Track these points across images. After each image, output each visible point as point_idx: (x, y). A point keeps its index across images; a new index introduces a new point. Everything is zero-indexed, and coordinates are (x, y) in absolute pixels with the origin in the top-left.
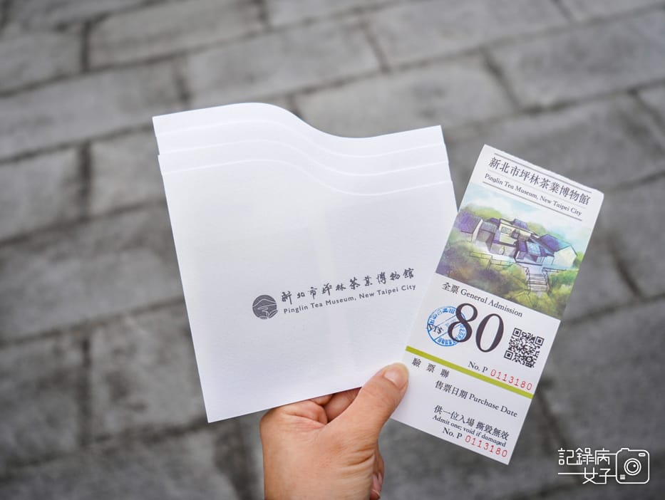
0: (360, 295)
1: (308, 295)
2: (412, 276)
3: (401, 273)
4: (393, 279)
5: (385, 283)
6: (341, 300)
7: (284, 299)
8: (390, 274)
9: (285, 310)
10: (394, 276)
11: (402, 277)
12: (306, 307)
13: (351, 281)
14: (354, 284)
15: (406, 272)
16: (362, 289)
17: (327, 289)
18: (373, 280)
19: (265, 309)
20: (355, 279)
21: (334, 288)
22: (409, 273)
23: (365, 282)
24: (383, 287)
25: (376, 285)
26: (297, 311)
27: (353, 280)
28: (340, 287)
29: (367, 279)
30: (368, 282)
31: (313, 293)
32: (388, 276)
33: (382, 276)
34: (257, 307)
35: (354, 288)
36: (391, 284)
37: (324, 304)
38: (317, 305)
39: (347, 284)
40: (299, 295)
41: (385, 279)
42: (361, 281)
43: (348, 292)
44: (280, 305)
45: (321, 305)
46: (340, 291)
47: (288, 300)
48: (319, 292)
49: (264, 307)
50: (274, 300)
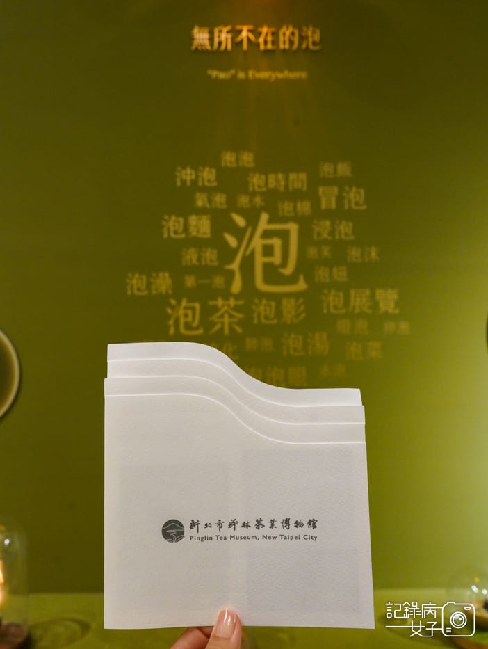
0: (263, 536)
1: (215, 526)
2: (316, 527)
3: (305, 522)
4: (296, 526)
5: (288, 529)
6: (245, 538)
7: (192, 527)
8: (295, 521)
9: (191, 538)
10: (298, 524)
11: (306, 526)
12: (211, 538)
13: (257, 521)
14: (259, 524)
15: (310, 522)
16: (266, 530)
17: (233, 524)
18: (278, 524)
19: (172, 532)
20: (261, 520)
21: (240, 524)
22: (312, 524)
23: (270, 524)
24: (286, 532)
25: (279, 529)
26: (202, 540)
27: (259, 520)
28: (245, 525)
29: (272, 521)
30: (272, 525)
31: (220, 525)
32: (292, 523)
33: (287, 521)
34: (167, 529)
35: (259, 529)
36: (294, 531)
37: (228, 538)
38: (221, 538)
39: (253, 523)
40: (206, 525)
41: (289, 525)
42: (266, 523)
43: (252, 531)
44: (188, 532)
45: (225, 538)
46: (245, 529)
47: (195, 529)
48: (225, 526)
49: (173, 531)
50: (182, 526)
